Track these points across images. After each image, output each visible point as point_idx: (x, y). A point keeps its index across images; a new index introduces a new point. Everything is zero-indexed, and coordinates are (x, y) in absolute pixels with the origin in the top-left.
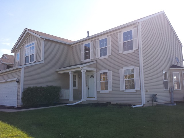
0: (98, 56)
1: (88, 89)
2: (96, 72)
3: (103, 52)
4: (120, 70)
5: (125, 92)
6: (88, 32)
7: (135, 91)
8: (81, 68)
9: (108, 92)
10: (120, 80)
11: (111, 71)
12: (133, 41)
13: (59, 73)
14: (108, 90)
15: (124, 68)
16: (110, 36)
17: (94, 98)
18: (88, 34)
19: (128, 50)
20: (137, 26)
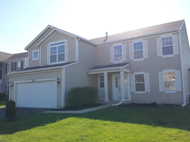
0: (132, 58)
1: (120, 90)
2: (129, 74)
3: (138, 54)
4: (159, 72)
5: (164, 93)
6: (107, 33)
7: (176, 92)
8: (121, 69)
9: (145, 93)
10: (159, 81)
11: (149, 73)
12: (173, 46)
13: (89, 73)
14: (145, 91)
15: (163, 71)
16: (147, 40)
17: (128, 98)
18: (107, 35)
19: (167, 54)
20: (178, 34)
